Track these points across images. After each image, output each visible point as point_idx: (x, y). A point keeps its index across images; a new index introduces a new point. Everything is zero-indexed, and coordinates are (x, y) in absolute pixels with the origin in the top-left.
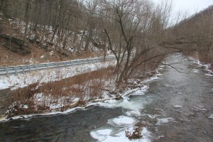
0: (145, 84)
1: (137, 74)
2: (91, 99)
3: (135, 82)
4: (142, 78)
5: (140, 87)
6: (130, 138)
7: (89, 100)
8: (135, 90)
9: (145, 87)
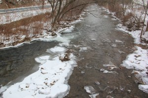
0: (72, 25)
1: (66, 18)
2: (34, 36)
3: (65, 24)
4: (70, 21)
5: (68, 27)
6: (62, 61)
7: (33, 37)
8: (65, 29)
9: (72, 27)
